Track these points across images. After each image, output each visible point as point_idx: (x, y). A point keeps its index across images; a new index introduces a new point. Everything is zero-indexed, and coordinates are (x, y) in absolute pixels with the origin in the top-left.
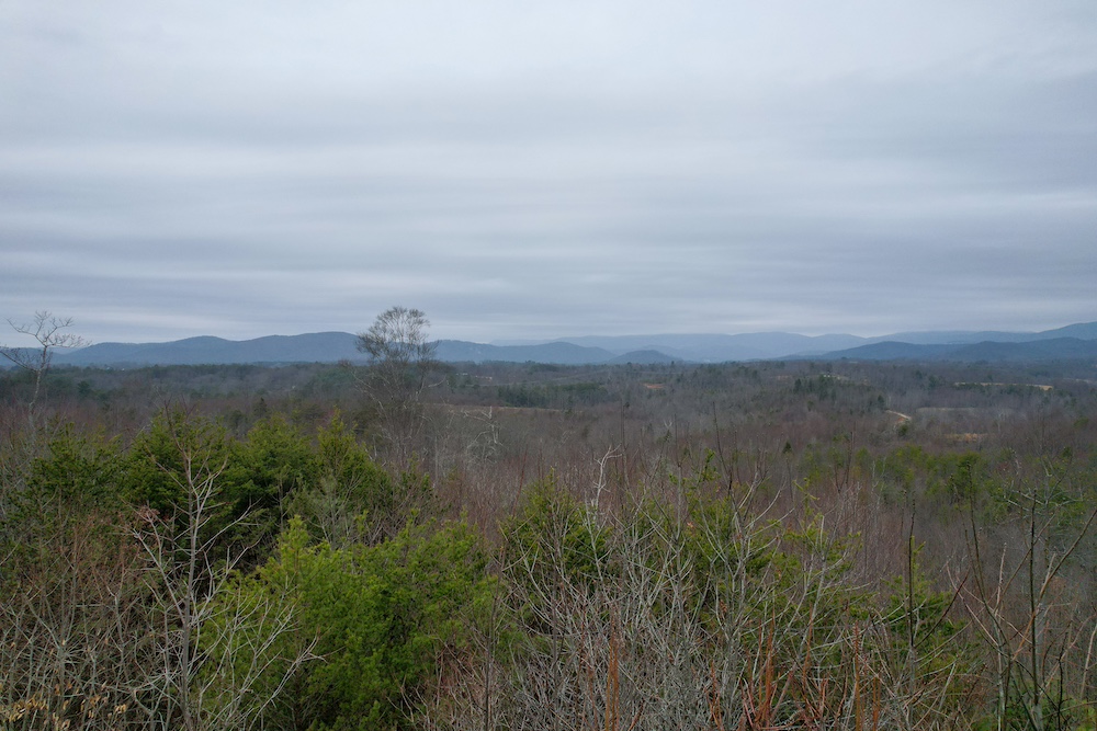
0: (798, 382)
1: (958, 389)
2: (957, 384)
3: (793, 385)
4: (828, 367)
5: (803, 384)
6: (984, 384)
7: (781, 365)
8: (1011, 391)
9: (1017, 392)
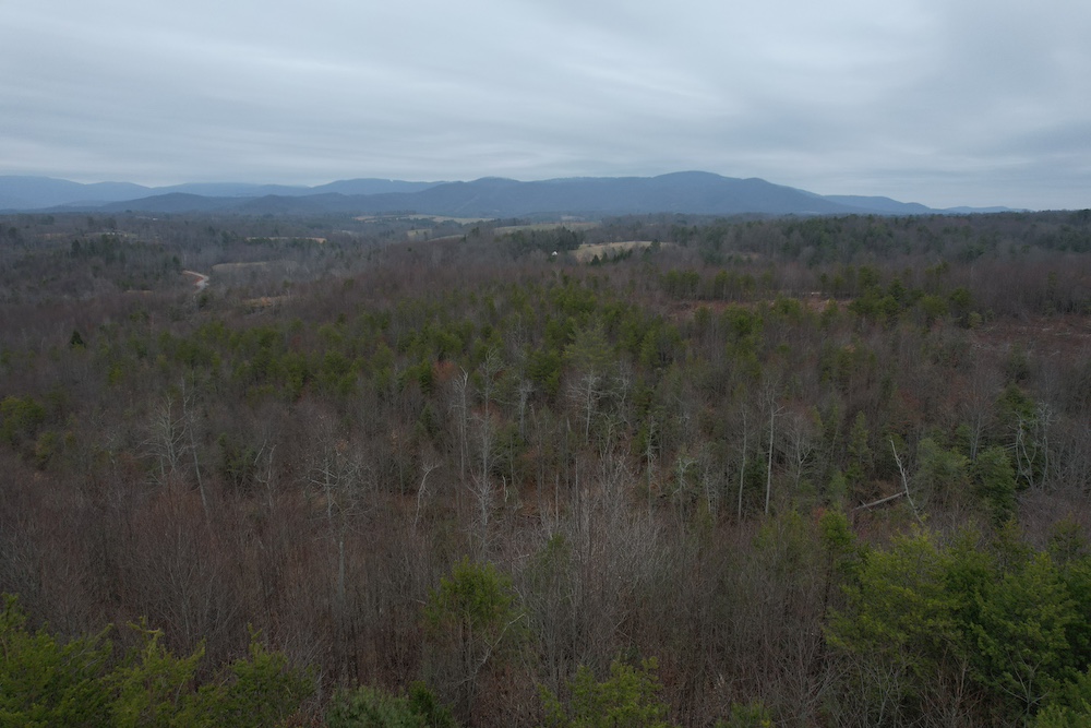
0: (76, 244)
1: (250, 244)
2: (248, 239)
3: (69, 247)
4: (111, 223)
5: (82, 245)
6: (272, 239)
7: (48, 219)
8: (295, 244)
9: (300, 246)
